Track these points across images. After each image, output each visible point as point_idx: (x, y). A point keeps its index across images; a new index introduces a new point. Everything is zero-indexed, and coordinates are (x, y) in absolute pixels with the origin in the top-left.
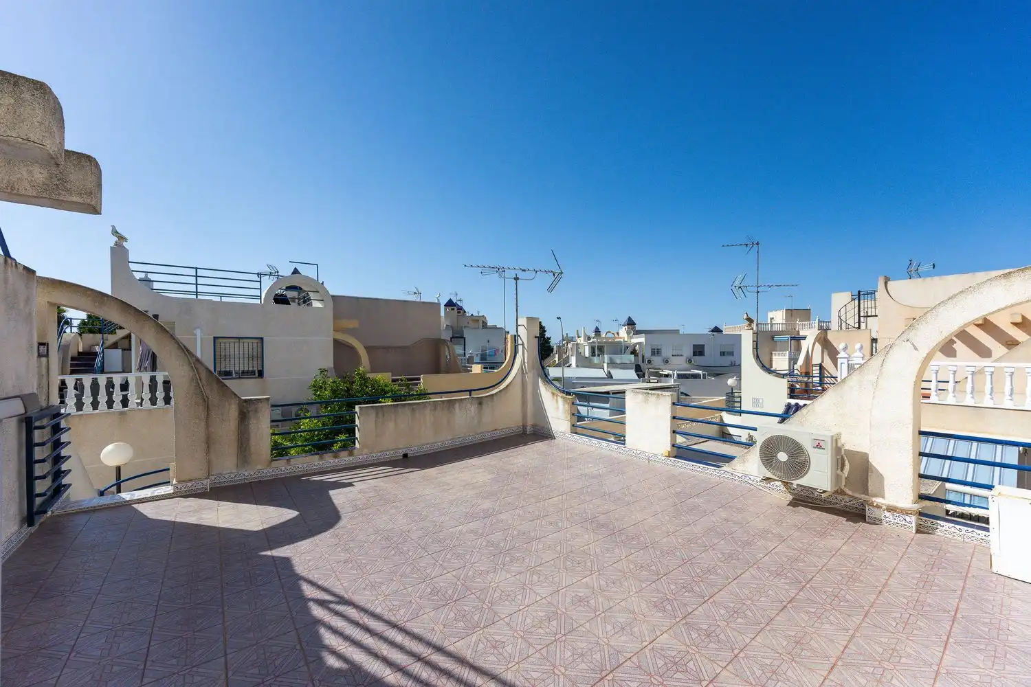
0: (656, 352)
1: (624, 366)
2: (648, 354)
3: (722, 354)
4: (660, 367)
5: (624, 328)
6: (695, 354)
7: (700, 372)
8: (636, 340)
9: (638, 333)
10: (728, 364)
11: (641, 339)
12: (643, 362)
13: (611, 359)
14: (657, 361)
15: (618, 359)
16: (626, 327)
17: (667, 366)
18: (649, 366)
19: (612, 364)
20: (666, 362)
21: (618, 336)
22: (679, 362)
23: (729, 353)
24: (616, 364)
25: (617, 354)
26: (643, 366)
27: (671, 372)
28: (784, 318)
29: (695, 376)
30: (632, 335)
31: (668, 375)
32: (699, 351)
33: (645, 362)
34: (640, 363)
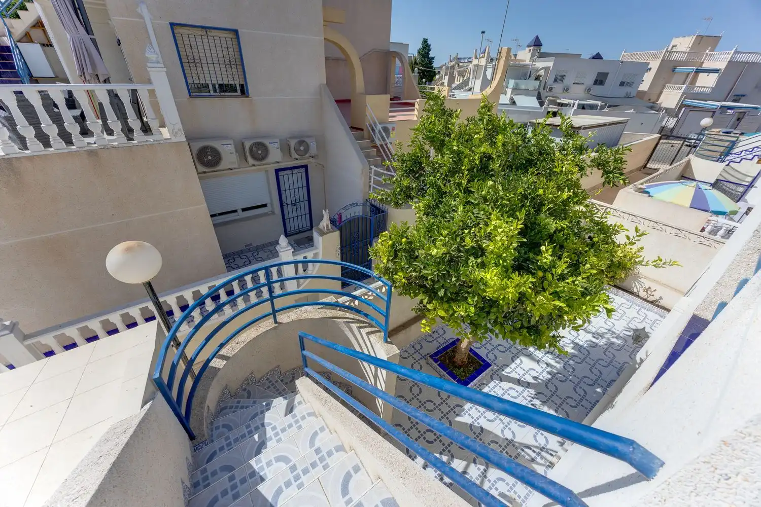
0: (559, 79)
1: (527, 93)
2: (550, 81)
3: (622, 84)
4: (558, 95)
5: (528, 49)
6: (596, 83)
7: (599, 103)
8: (540, 64)
9: (542, 56)
10: (623, 95)
11: (549, 63)
12: (544, 89)
13: (517, 84)
14: (558, 88)
15: (523, 85)
16: (532, 48)
17: (566, 94)
18: (549, 94)
19: (516, 90)
20: (566, 90)
21: (516, 58)
22: (579, 90)
23: (629, 84)
24: (521, 89)
25: (521, 79)
26: (543, 93)
27: (572, 102)
28: (690, 46)
29: (592, 107)
30: (536, 57)
31: (568, 104)
32: (600, 80)
33: (546, 89)
34: (541, 90)
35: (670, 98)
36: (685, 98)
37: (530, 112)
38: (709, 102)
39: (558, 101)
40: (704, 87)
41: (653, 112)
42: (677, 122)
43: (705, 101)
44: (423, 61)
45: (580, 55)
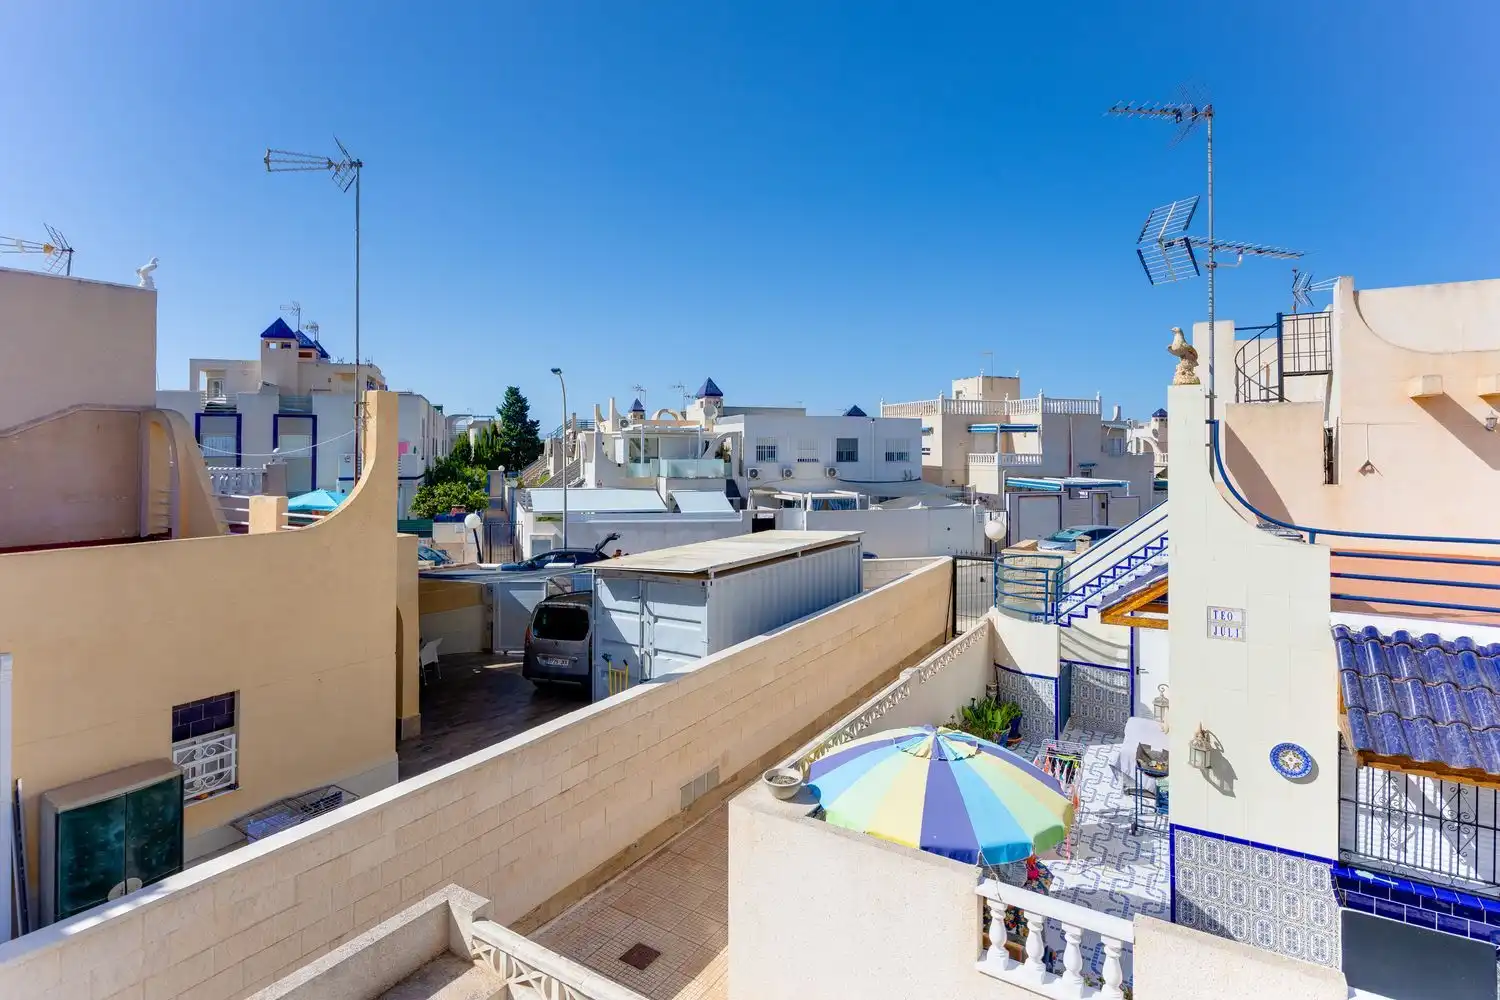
0: (766, 453)
1: (702, 484)
2: (750, 458)
3: (889, 457)
4: (774, 485)
5: (698, 402)
6: (840, 457)
7: (854, 495)
8: (723, 428)
9: (727, 412)
10: (899, 477)
11: (736, 425)
12: (741, 474)
13: (675, 469)
14: (769, 470)
15: (692, 469)
16: (703, 400)
17: (788, 482)
18: (754, 483)
19: (676, 479)
20: (787, 473)
21: (685, 418)
22: (811, 474)
23: (901, 456)
24: (686, 478)
25: (686, 457)
26: (742, 483)
27: (799, 496)
28: (981, 392)
29: (845, 504)
30: (715, 416)
31: (794, 502)
32: (847, 452)
33: (744, 474)
34: (735, 477)
35: (984, 477)
36: (1007, 476)
37: (713, 523)
38: (1047, 480)
39: (776, 496)
40: (1028, 455)
41: (959, 504)
42: (1009, 518)
43: (1041, 478)
44: (511, 430)
45: (804, 410)
